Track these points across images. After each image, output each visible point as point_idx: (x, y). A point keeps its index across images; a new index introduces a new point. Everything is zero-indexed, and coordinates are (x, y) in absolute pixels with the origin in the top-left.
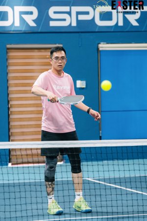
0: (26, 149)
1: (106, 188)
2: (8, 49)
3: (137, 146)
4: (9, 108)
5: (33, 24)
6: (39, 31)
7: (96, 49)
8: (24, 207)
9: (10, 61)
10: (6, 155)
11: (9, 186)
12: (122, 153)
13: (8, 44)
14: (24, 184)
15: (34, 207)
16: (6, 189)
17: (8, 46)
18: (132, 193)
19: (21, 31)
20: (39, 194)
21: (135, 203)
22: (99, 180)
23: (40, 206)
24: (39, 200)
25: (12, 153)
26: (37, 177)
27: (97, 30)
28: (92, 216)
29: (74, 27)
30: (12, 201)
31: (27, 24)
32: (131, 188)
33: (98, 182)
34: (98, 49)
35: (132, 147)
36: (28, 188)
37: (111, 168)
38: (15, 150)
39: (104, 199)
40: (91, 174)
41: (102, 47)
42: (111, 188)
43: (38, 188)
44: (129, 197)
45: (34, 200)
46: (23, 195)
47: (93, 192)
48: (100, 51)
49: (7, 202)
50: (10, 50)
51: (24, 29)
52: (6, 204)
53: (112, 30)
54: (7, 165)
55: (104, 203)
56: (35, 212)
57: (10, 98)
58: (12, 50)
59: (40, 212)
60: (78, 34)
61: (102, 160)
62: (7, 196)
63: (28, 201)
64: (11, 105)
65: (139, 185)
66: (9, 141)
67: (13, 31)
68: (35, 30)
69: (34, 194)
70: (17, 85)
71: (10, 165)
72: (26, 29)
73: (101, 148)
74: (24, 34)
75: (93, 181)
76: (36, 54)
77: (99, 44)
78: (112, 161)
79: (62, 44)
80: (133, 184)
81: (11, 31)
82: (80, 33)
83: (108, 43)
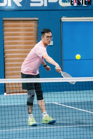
0: (15, 84)
1: (65, 108)
2: (4, 21)
3: (85, 82)
4: (4, 58)
5: (19, 5)
6: (24, 9)
7: (60, 21)
8: (14, 120)
9: (5, 28)
10: (2, 87)
11: (4, 107)
12: (76, 86)
13: (3, 18)
14: (14, 106)
15: (21, 120)
16: (3, 109)
17: (4, 19)
18: (82, 112)
19: (12, 9)
20: (23, 112)
21: (84, 118)
22: (61, 103)
23: (24, 120)
24: (24, 116)
25: (6, 86)
26: (23, 101)
27: (60, 9)
28: (57, 126)
29: (46, 7)
30: (7, 116)
31: (16, 5)
32: (82, 108)
33: (61, 105)
34: (61, 21)
35: (82, 82)
36: (16, 108)
37: (69, 95)
38: (8, 84)
39: (64, 115)
40: (56, 99)
41: (63, 20)
42: (69, 108)
43: (23, 108)
44: (81, 114)
45: (20, 116)
46: (13, 112)
47: (57, 111)
48: (62, 22)
49: (3, 117)
50: (5, 22)
51: (14, 8)
52: (3, 118)
53: (70, 9)
54: (3, 94)
55: (64, 118)
56: (21, 124)
57: (5, 51)
58: (7, 22)
59: (24, 124)
60: (48, 11)
61: (63, 91)
62: (3, 113)
63: (17, 116)
64: (6, 56)
65: (86, 106)
66: (5, 78)
67: (7, 9)
68: (21, 9)
69: (20, 112)
70: (9, 44)
71: (5, 94)
72: (15, 8)
73: (63, 82)
74: (14, 12)
75: (58, 104)
76: (22, 24)
77: (62, 17)
78: (70, 92)
79: (38, 18)
80: (83, 106)
81: (5, 9)
82: (49, 11)
83: (67, 17)
